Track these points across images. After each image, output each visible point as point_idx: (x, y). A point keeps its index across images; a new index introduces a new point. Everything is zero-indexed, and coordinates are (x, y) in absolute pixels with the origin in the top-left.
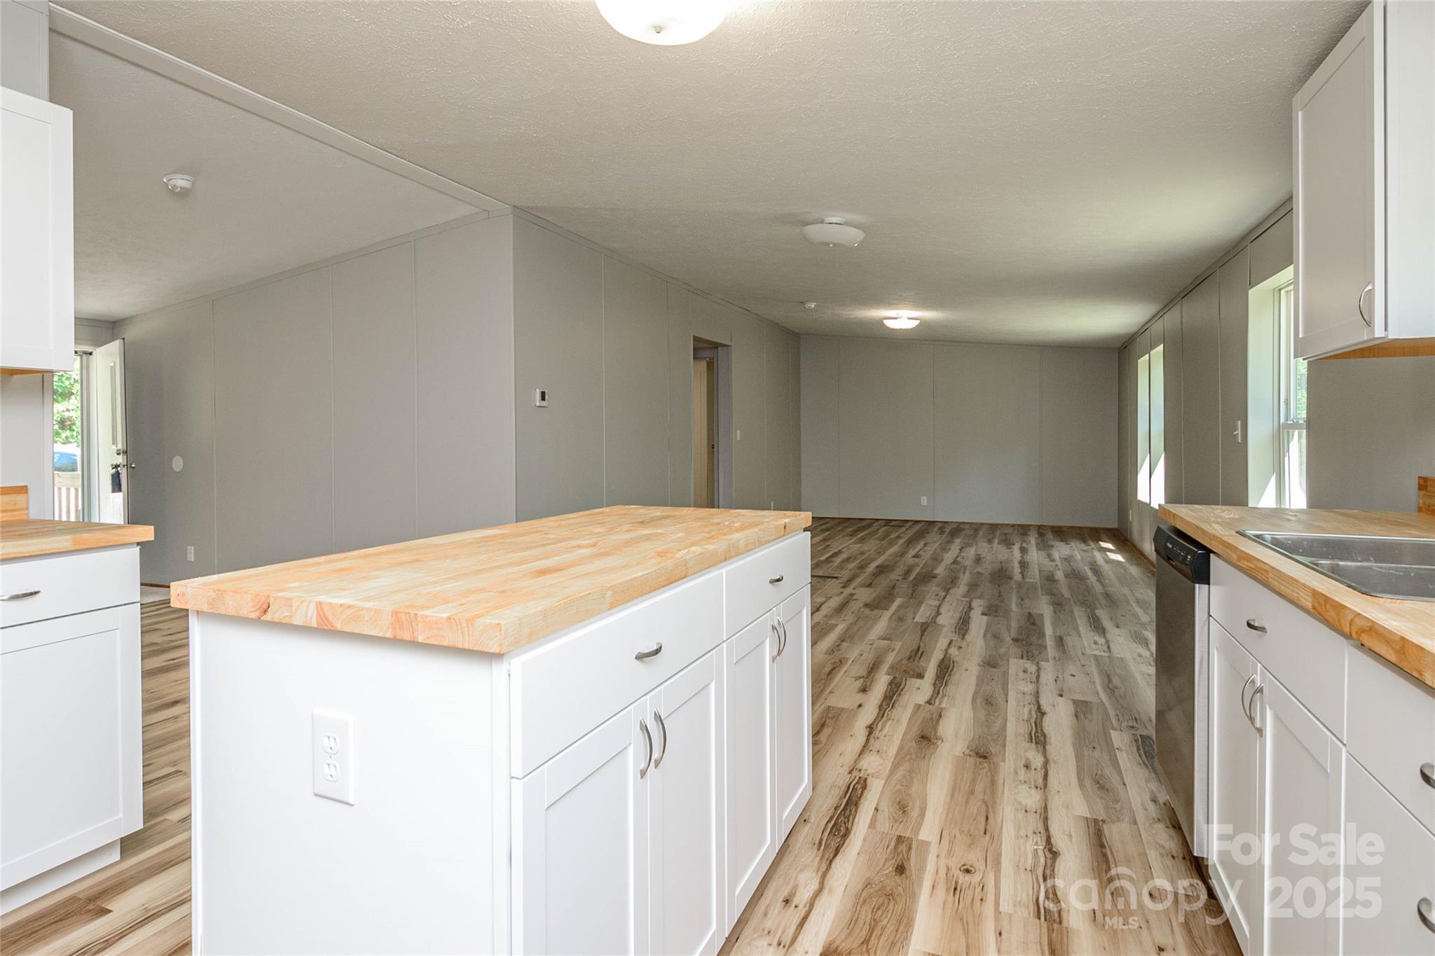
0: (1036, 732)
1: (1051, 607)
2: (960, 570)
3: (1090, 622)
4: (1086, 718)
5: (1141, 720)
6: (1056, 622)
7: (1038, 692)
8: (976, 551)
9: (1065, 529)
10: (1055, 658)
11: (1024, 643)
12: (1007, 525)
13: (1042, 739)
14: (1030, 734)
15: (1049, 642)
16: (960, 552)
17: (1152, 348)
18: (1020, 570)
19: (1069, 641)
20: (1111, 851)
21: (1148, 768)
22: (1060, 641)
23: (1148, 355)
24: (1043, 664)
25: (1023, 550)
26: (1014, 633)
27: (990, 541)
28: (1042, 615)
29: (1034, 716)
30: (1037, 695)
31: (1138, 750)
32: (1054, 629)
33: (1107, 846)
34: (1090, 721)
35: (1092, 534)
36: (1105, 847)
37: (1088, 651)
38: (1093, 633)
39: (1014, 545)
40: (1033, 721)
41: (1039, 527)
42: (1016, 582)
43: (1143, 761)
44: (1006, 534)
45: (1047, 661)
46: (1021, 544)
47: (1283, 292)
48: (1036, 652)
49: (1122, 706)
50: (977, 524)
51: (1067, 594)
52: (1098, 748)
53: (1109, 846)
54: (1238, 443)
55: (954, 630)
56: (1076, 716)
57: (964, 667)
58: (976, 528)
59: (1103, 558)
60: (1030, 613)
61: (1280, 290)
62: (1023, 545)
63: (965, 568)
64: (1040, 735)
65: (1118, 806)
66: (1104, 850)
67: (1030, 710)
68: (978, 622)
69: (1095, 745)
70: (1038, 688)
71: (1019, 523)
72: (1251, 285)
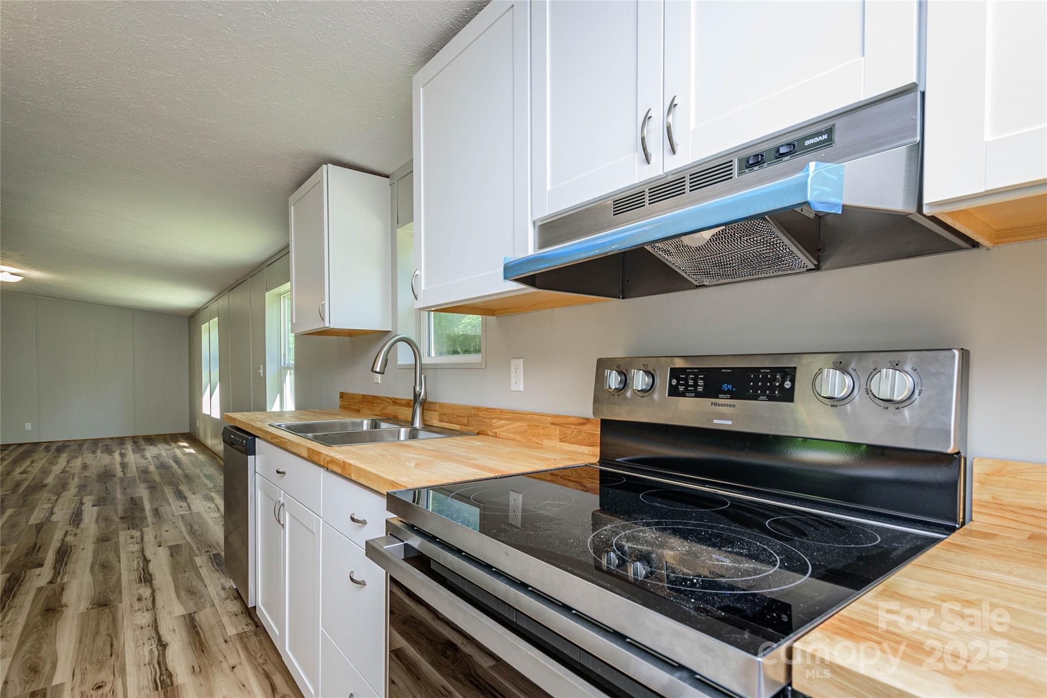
0: (144, 574)
1: (148, 490)
2: (69, 477)
3: (176, 495)
4: (178, 555)
5: (212, 545)
6: (152, 499)
7: (143, 548)
8: (82, 461)
9: (153, 437)
10: (153, 523)
11: (130, 518)
12: (108, 438)
13: (149, 578)
14: (140, 577)
15: (148, 513)
16: (67, 464)
17: (211, 319)
18: (121, 469)
19: (162, 510)
20: (201, 628)
21: (219, 571)
22: (156, 512)
23: (208, 323)
24: (145, 529)
25: (122, 455)
26: (120, 513)
27: (94, 452)
28: (142, 497)
29: (142, 565)
30: (142, 551)
31: (212, 563)
32: (151, 504)
33: (198, 626)
34: (181, 556)
35: (173, 438)
36: (197, 627)
37: (176, 513)
38: (179, 501)
39: (114, 452)
40: (141, 569)
41: (133, 437)
42: (119, 478)
43: (216, 569)
44: (107, 445)
45: (148, 526)
46: (121, 451)
47: (282, 296)
48: (139, 523)
49: (200, 541)
50: (80, 440)
51: (158, 479)
52: (188, 571)
53: (199, 626)
54: (261, 377)
55: (68, 523)
56: (172, 556)
57: (81, 547)
58: (81, 443)
59: (182, 453)
60: (132, 498)
61: (280, 295)
62: (122, 451)
63: (74, 475)
64: (147, 576)
65: (203, 600)
66: (196, 629)
67: (138, 562)
68: (90, 512)
69: (186, 569)
70: (143, 546)
71: (117, 436)
72: (267, 290)
